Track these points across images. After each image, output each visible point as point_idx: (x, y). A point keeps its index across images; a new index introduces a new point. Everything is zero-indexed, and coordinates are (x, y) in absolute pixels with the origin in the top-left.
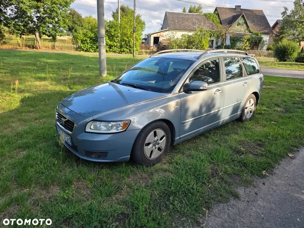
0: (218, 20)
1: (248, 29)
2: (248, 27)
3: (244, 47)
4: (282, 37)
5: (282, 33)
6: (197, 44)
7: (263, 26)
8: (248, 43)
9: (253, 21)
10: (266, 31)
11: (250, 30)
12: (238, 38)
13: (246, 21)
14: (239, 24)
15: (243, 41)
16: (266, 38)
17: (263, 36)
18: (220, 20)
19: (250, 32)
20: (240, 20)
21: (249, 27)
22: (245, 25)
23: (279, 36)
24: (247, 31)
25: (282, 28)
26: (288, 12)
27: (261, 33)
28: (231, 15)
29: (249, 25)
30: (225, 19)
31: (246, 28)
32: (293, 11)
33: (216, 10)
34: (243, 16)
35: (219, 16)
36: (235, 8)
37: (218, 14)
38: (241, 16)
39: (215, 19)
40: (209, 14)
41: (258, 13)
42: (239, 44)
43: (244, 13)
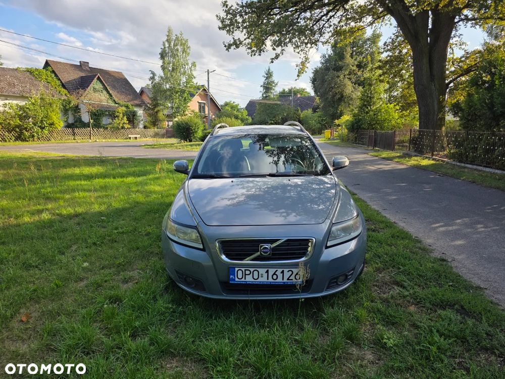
0: (58, 83)
1: (111, 99)
2: (110, 95)
3: (121, 125)
4: (158, 111)
5: (156, 105)
6: (42, 121)
7: (130, 95)
8: (125, 118)
9: (114, 87)
10: (137, 102)
11: (114, 100)
12: (101, 111)
14: (95, 90)
15: (118, 117)
16: (140, 112)
17: (135, 109)
18: (61, 82)
19: (117, 103)
20: (95, 84)
21: (112, 96)
22: (105, 92)
23: (153, 109)
24: (110, 101)
25: (154, 99)
26: (157, 79)
27: (132, 105)
28: (76, 75)
29: (111, 92)
30: (69, 81)
31: (107, 96)
32: (162, 77)
33: (47, 64)
34: (99, 79)
35: (56, 75)
36: (81, 66)
37: (53, 72)
38: (96, 79)
39: (50, 79)
40: (37, 70)
41: (116, 75)
42: (105, 121)
43: (99, 74)
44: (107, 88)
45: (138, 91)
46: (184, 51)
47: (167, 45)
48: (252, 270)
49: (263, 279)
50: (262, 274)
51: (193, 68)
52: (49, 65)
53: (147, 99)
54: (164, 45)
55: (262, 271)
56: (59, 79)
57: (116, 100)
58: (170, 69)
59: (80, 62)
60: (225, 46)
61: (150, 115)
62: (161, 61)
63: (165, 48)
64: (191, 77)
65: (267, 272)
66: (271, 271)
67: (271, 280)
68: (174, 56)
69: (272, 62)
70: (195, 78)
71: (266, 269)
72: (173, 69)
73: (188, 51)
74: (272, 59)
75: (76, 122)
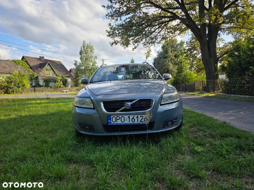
0: (28, 66)
1: (55, 74)
2: (54, 72)
3: (59, 85)
4: (78, 79)
5: (77, 77)
6: (18, 84)
7: (64, 72)
8: (61, 82)
9: (56, 68)
10: (68, 75)
11: (56, 74)
12: (50, 79)
13: (52, 67)
14: (47, 70)
15: (58, 81)
16: (69, 80)
17: (67, 78)
18: (30, 66)
19: (57, 76)
20: (47, 67)
21: (55, 72)
22: (51, 70)
23: (76, 79)
25: (76, 74)
26: (78, 64)
27: (65, 77)
28: (38, 63)
29: (55, 70)
30: (34, 66)
31: (53, 72)
32: (80, 63)
33: (23, 58)
34: (49, 64)
35: (27, 63)
36: (40, 58)
37: (26, 61)
38: (47, 64)
39: (24, 65)
40: (18, 60)
41: (58, 63)
42: (51, 84)
43: (49, 62)
44: (53, 69)
45: (69, 70)
46: (91, 51)
47: (83, 48)
48: (120, 116)
49: (127, 122)
50: (126, 119)
51: (95, 59)
52: (24, 58)
53: (73, 74)
54: (81, 48)
55: (126, 117)
56: (29, 65)
57: (57, 74)
58: (84, 59)
59: (40, 57)
60: (110, 44)
61: (74, 82)
62: (80, 56)
63: (82, 50)
64: (95, 63)
65: (129, 117)
66: (131, 117)
67: (131, 122)
68: (86, 53)
69: (133, 50)
70: (96, 63)
71: (128, 116)
72: (86, 59)
73: (93, 51)
74: (133, 49)
75: (36, 85)
